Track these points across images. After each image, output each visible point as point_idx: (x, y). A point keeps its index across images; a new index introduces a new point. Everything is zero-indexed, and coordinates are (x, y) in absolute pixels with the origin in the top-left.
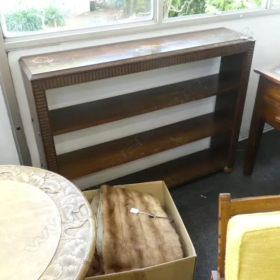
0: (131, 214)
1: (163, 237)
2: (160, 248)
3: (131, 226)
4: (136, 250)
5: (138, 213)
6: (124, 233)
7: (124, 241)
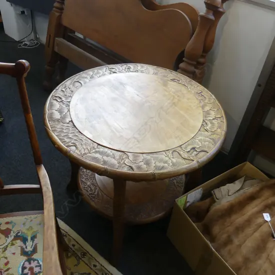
0: (261, 215)
1: (260, 258)
2: (247, 260)
3: (249, 222)
4: (229, 237)
5: (267, 221)
6: (239, 219)
7: (232, 223)
